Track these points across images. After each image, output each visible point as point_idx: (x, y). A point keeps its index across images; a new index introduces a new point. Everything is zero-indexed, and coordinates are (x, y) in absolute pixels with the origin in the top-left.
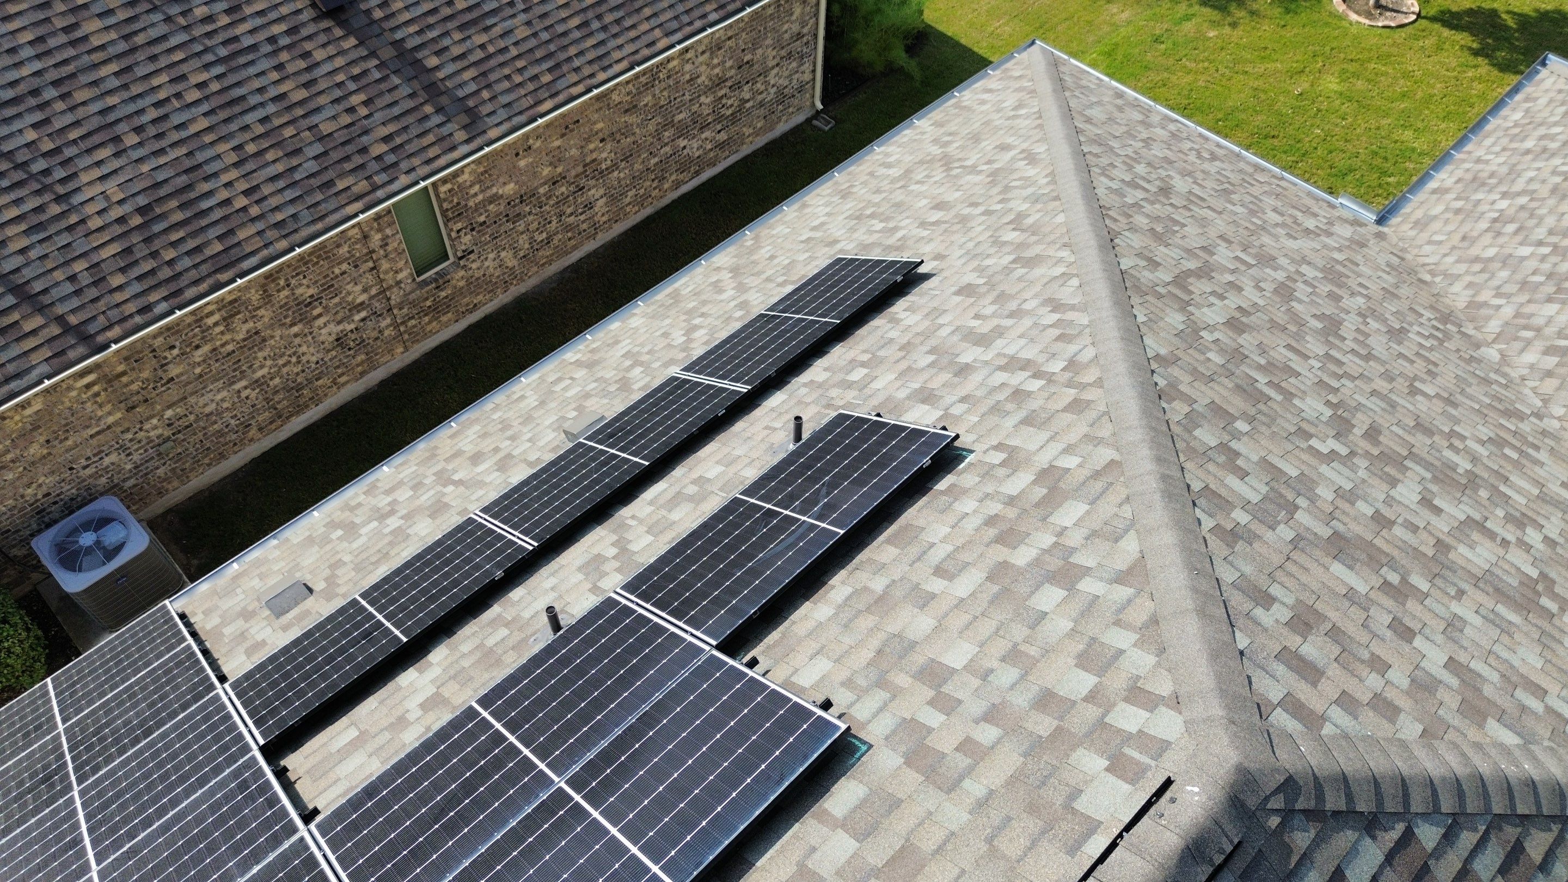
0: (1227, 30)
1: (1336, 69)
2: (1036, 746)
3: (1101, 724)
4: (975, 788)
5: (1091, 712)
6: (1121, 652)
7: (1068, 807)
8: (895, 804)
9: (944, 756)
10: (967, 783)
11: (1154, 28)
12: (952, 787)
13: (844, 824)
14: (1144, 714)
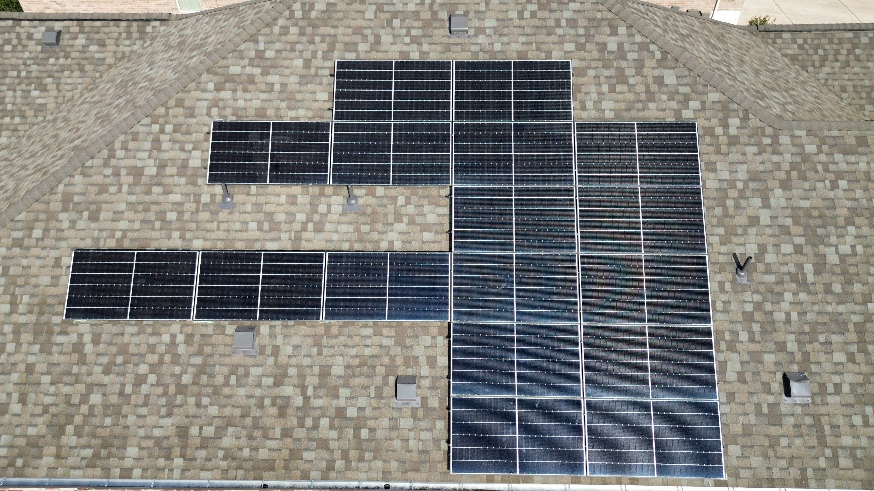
2: (315, 27)
3: (303, 18)
4: (332, 31)
5: (301, 23)
6: (281, 27)
7: (326, 11)
8: (346, 44)
9: (328, 43)
10: (332, 33)
12: (335, 35)
13: (356, 51)
14: (296, 12)
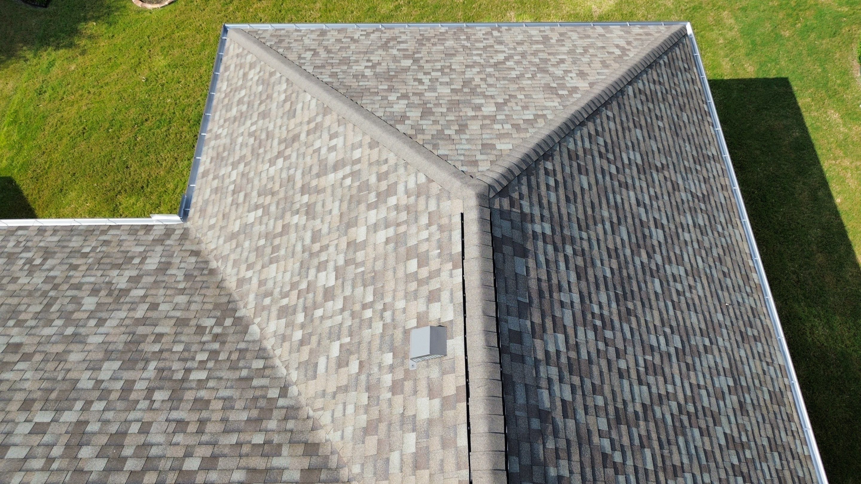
0: (80, 59)
1: (158, 49)
11: (34, 84)
